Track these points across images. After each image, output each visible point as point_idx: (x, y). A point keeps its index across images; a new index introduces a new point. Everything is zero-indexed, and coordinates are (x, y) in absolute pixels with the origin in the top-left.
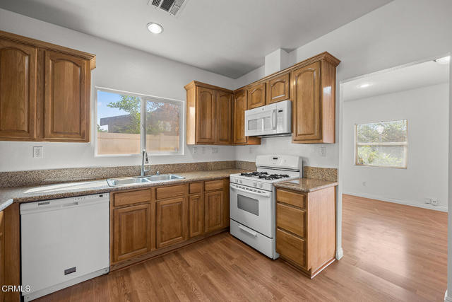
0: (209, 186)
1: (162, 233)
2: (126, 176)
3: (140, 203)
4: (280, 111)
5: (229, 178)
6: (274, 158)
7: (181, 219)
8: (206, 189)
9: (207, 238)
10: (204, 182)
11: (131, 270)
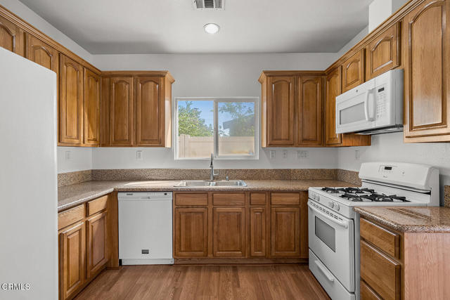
0: (276, 199)
1: (219, 241)
2: (198, 179)
3: (198, 206)
4: (380, 90)
5: (307, 192)
6: (387, 168)
7: (240, 232)
8: (273, 202)
9: (278, 263)
10: (269, 193)
11: (189, 269)
